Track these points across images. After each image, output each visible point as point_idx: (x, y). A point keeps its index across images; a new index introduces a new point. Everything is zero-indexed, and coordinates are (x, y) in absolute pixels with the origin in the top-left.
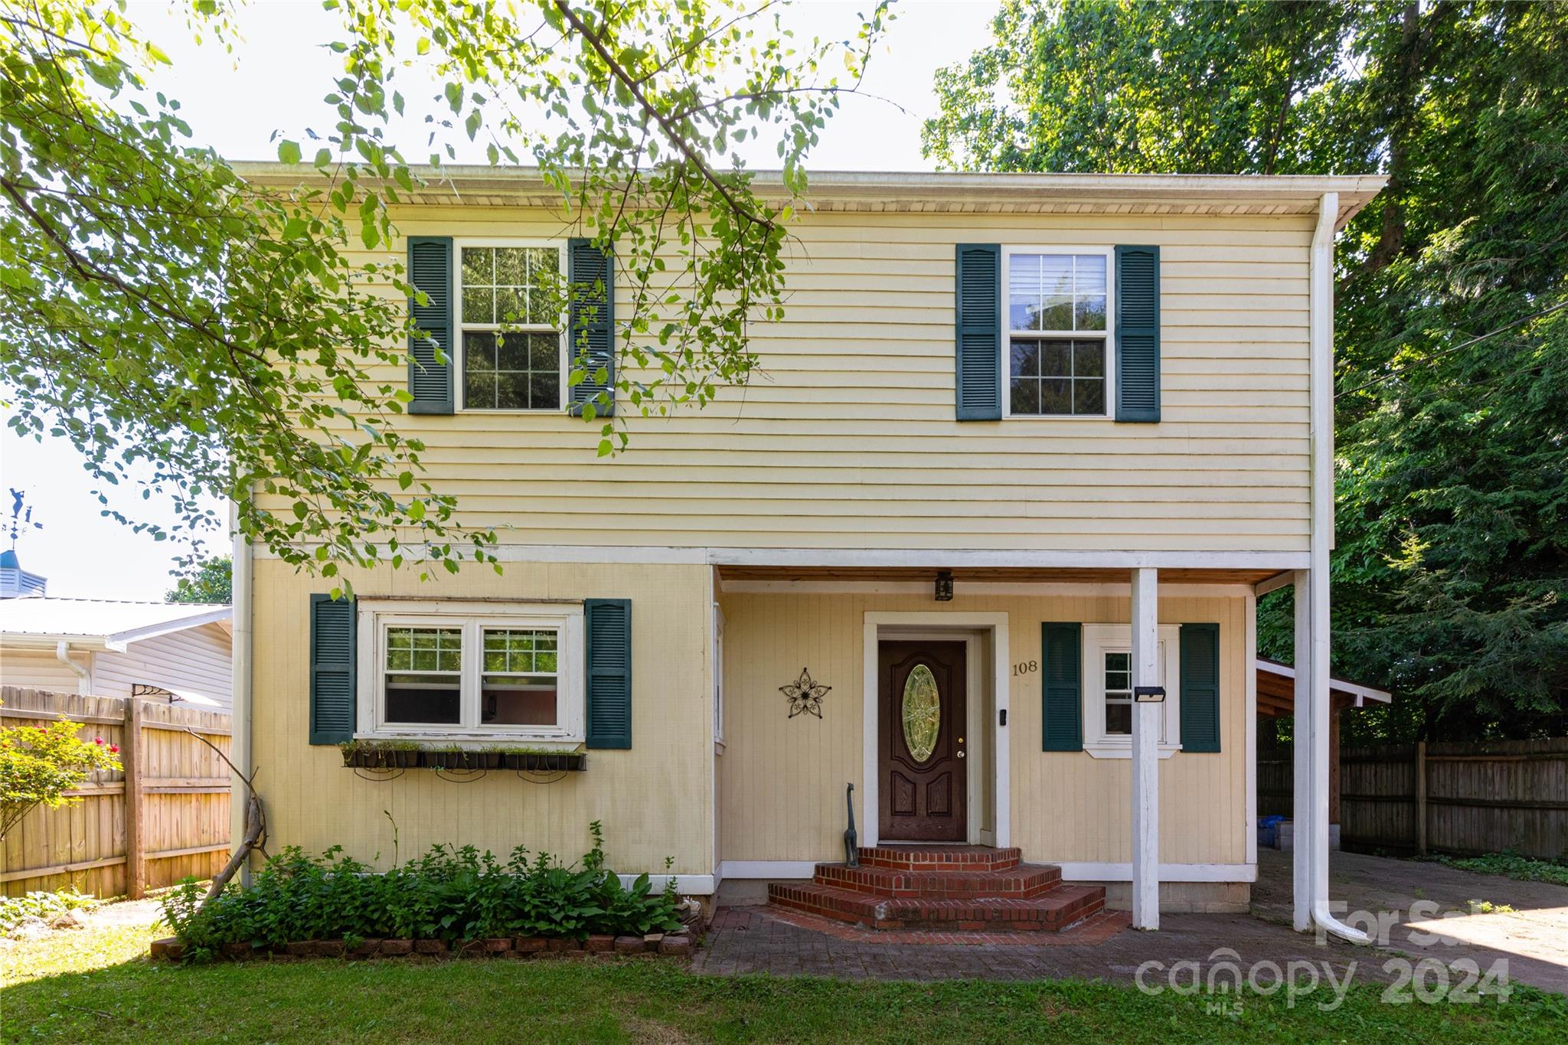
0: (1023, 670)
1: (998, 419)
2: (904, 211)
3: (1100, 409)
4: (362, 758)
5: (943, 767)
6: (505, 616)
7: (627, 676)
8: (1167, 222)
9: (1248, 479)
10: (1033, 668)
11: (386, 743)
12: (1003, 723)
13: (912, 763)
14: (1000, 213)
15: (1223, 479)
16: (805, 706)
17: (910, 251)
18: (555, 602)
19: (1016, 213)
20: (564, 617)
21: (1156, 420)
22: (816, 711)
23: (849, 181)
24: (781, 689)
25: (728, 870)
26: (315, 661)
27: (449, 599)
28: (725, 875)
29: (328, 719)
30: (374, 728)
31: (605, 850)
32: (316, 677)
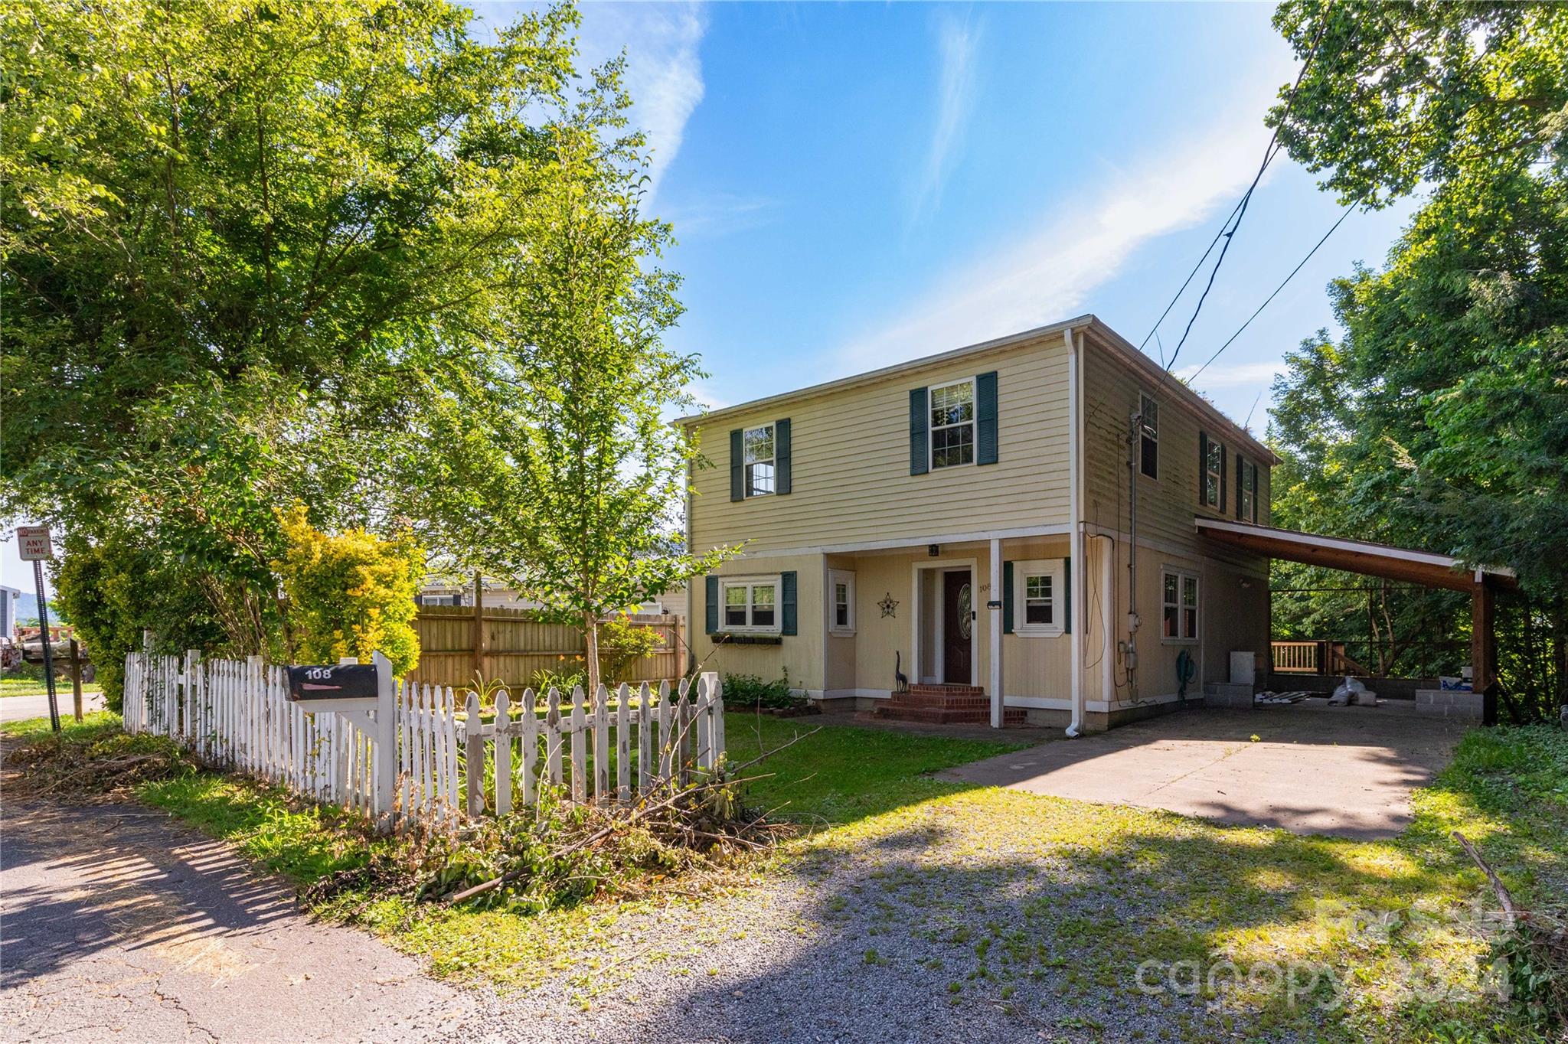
0: (984, 589)
1: (927, 472)
3: (971, 460)
4: (717, 639)
6: (758, 581)
7: (795, 604)
8: (1001, 359)
9: (1042, 487)
11: (725, 634)
12: (974, 618)
13: (961, 640)
16: (888, 612)
17: (892, 398)
18: (771, 574)
20: (775, 580)
21: (996, 462)
22: (893, 615)
24: (877, 604)
25: (859, 692)
26: (707, 601)
27: (742, 575)
28: (857, 695)
29: (711, 625)
30: (723, 628)
31: (788, 678)
32: (707, 607)
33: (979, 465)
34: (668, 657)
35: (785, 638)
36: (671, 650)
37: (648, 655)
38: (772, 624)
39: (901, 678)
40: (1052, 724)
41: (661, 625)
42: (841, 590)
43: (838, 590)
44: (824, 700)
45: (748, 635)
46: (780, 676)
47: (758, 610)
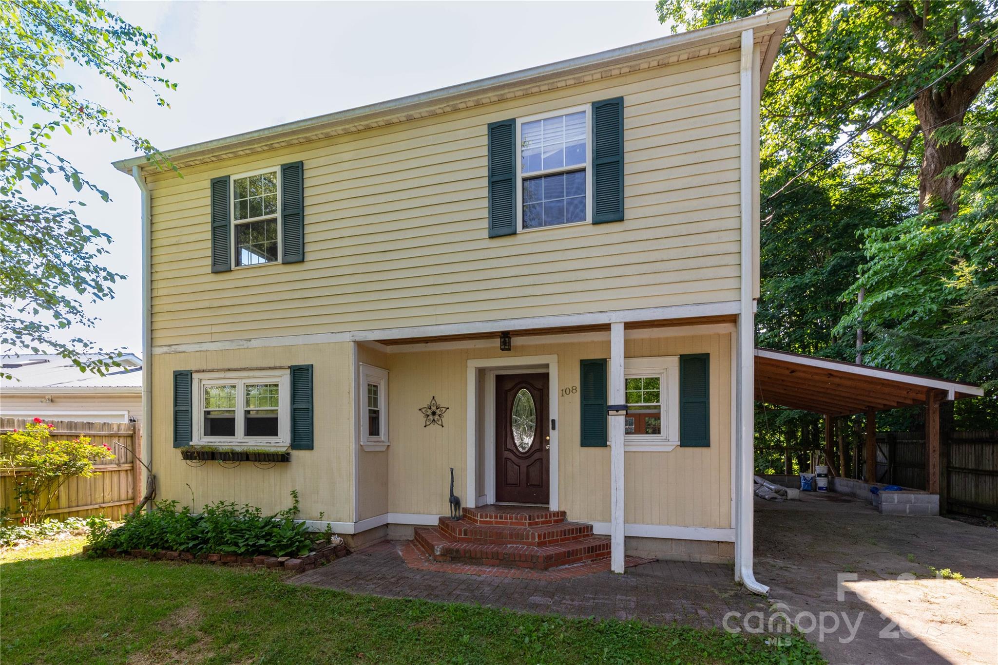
0: (568, 392)
1: (514, 233)
2: (456, 110)
3: (584, 218)
4: (188, 456)
5: (537, 456)
6: (254, 377)
7: (311, 408)
8: (630, 78)
9: (692, 252)
10: (574, 391)
11: (203, 447)
12: (554, 428)
13: (517, 453)
14: (515, 98)
15: (672, 254)
16: (434, 420)
17: (461, 134)
18: (274, 368)
19: (526, 96)
20: (280, 376)
21: (621, 220)
22: (440, 423)
23: (416, 101)
24: (420, 410)
25: (391, 518)
26: (176, 405)
27: (229, 370)
28: (390, 521)
29: (181, 434)
30: (199, 439)
31: (300, 506)
32: (176, 413)
33: (595, 223)
34: (123, 475)
35: (295, 453)
36: (127, 466)
37: (88, 474)
38: (276, 434)
39: (455, 502)
40: (660, 556)
41: (111, 436)
42: (373, 391)
43: (369, 391)
44: (353, 536)
45: (238, 449)
46: (289, 503)
47: (253, 415)
